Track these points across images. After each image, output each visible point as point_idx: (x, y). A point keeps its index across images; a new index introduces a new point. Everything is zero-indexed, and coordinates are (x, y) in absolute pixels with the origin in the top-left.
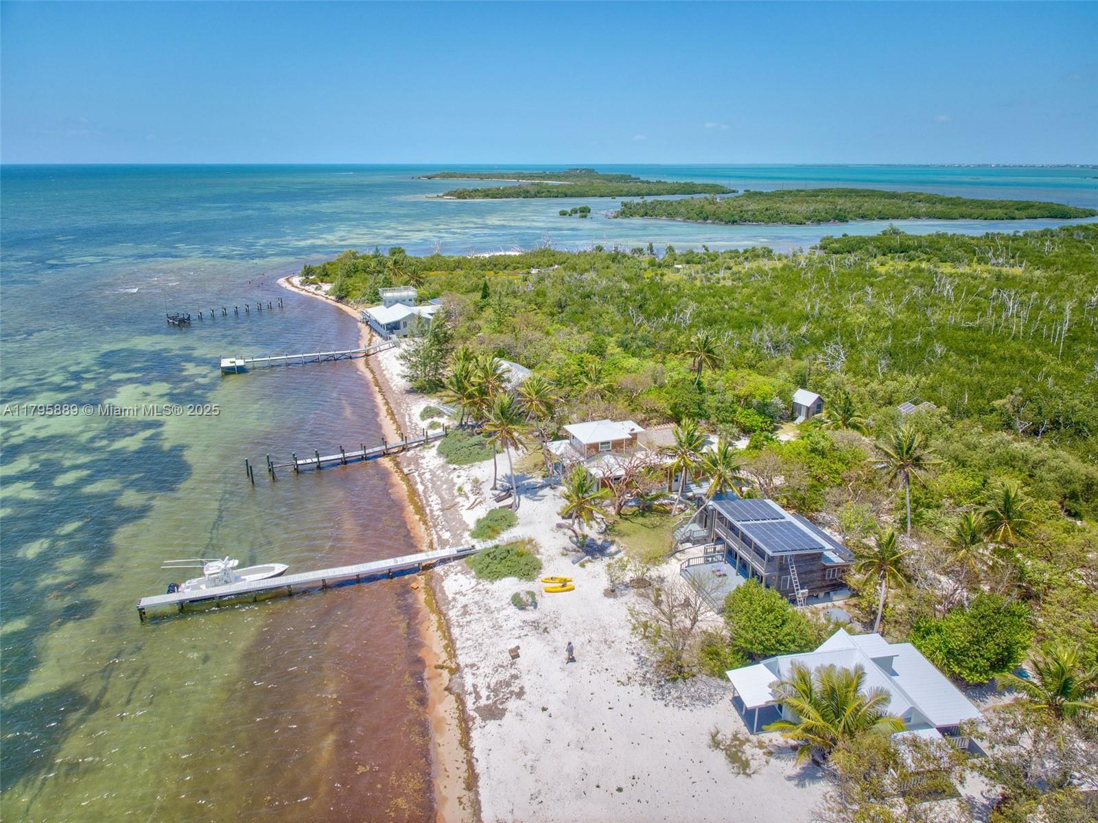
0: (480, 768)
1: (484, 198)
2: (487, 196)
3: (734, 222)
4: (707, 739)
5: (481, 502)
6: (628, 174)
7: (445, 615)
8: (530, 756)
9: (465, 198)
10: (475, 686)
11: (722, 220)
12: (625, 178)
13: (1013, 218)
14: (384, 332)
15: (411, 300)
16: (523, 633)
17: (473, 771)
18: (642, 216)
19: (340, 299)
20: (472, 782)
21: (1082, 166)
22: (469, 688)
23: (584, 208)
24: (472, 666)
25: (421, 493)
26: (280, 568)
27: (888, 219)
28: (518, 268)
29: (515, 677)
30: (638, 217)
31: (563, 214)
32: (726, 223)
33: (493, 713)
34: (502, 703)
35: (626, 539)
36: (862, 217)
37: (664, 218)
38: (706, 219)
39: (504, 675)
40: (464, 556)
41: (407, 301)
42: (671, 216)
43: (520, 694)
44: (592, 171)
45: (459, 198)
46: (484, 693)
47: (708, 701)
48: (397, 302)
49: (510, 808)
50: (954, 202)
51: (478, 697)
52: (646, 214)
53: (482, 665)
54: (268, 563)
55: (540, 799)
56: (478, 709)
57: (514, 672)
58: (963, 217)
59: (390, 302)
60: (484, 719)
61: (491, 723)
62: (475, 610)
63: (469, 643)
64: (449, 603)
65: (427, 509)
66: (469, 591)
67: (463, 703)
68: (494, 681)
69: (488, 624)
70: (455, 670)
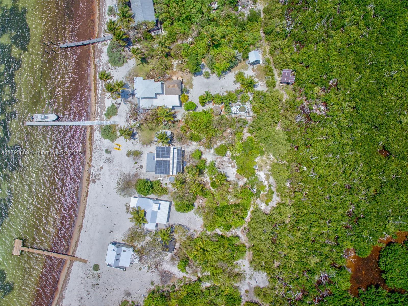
0: (89, 193)
4: (125, 204)
5: (110, 97)
7: (92, 146)
8: (97, 195)
10: (93, 173)
16: (105, 162)
22: (91, 173)
24: (94, 166)
29: (100, 174)
33: (94, 182)
34: (96, 180)
39: (98, 173)
43: (99, 179)
46: (94, 176)
49: (91, 203)
51: (92, 176)
53: (95, 167)
55: (95, 204)
56: (92, 179)
57: (100, 173)
60: (92, 182)
61: (93, 184)
62: (98, 148)
63: (95, 159)
64: (94, 142)
65: (98, 91)
66: (99, 140)
67: (90, 176)
68: (96, 173)
69: (100, 155)
70: (90, 166)
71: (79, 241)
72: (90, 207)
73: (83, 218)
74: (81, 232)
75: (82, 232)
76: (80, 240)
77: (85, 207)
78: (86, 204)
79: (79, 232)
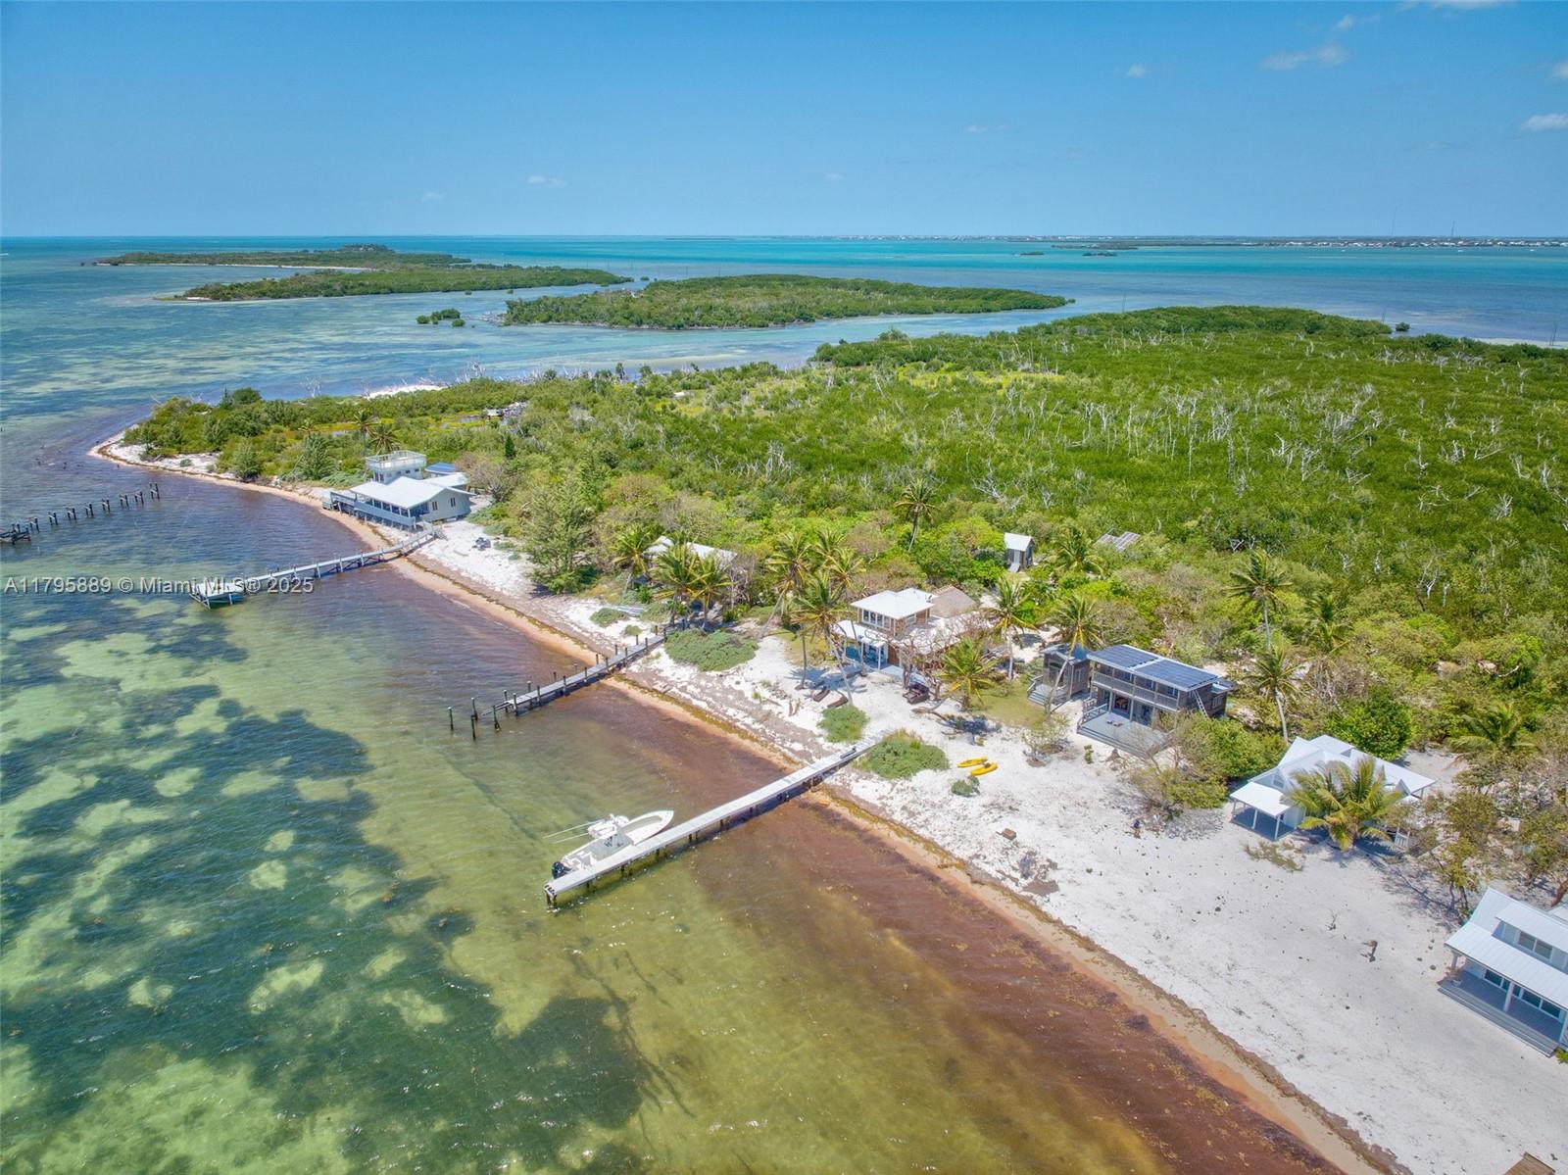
0: (1083, 931)
1: (260, 298)
2: (263, 295)
3: (679, 327)
4: (1244, 854)
5: (798, 705)
6: (446, 253)
7: (893, 821)
8: (1119, 909)
9: (229, 300)
10: (1000, 872)
11: (662, 324)
12: (445, 260)
13: (989, 311)
14: (408, 520)
15: (417, 470)
16: (996, 816)
17: (1079, 936)
18: (544, 322)
19: (250, 476)
20: (1087, 944)
21: (997, 238)
23: (450, 312)
24: (977, 856)
25: (708, 709)
26: (667, 816)
27: (857, 315)
28: (462, 409)
29: (1031, 853)
30: (537, 323)
31: (423, 321)
32: (670, 328)
33: (1045, 887)
34: (1044, 878)
35: (991, 711)
36: (828, 315)
37: (577, 323)
38: (640, 323)
39: (1019, 855)
40: (847, 763)
41: (412, 471)
42: (588, 319)
43: (1053, 865)
44: (383, 248)
45: (216, 299)
46: (1017, 875)
47: (1213, 827)
48: (399, 474)
49: (1146, 951)
50: (905, 289)
51: (1014, 879)
52: (550, 318)
53: (985, 852)
54: (643, 813)
55: (1164, 935)
56: (1025, 889)
57: (1026, 850)
58: (937, 310)
59: (389, 475)
60: (1042, 895)
61: (1052, 896)
62: (920, 809)
63: (949, 839)
64: (883, 809)
65: (738, 724)
66: (893, 794)
67: (1007, 889)
68: (1014, 863)
69: (949, 818)
70: (963, 865)
71: (1354, 1124)
72: (1158, 962)
73: (1206, 1025)
74: (1289, 1079)
75: (1291, 1074)
76: (1343, 1114)
77: (1146, 983)
78: (1134, 971)
79: (1287, 1090)
